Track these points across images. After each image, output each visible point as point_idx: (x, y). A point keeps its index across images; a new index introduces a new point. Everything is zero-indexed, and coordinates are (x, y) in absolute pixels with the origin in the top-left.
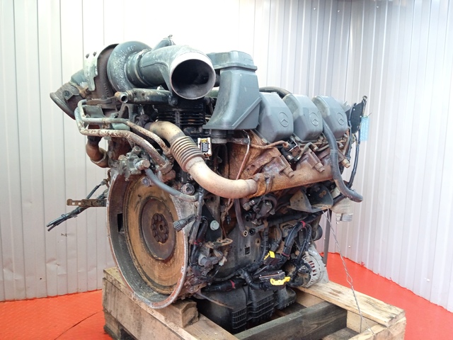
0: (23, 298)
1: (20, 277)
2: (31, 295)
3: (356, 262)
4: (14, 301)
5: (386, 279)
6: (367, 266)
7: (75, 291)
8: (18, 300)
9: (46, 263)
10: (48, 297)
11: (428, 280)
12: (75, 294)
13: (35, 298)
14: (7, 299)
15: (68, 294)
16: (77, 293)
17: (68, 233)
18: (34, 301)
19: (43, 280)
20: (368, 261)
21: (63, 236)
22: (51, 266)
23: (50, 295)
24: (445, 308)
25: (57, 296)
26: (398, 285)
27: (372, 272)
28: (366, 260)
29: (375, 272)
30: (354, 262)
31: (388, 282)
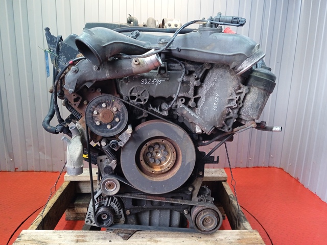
0: (50, 171)
1: (49, 158)
3: (294, 176)
4: (45, 172)
5: (312, 193)
6: (301, 181)
26: (320, 199)
27: (303, 186)
28: (300, 176)
29: (306, 186)
30: (292, 177)
31: (314, 195)
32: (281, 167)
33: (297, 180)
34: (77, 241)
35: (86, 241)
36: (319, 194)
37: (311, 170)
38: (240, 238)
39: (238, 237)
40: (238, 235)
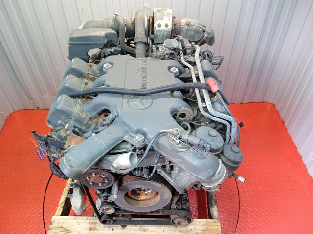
3: (282, 118)
27: (287, 130)
28: (287, 121)
32: (274, 103)
33: (283, 123)
34: (91, 229)
35: (96, 229)
38: (205, 229)
39: (204, 228)
40: (204, 225)
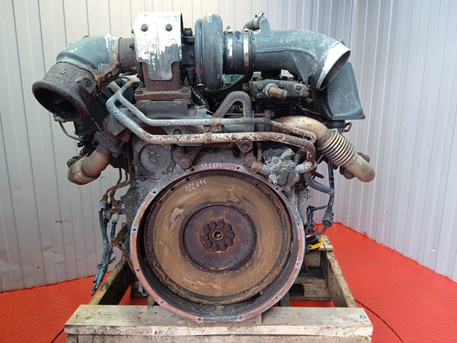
0: (22, 288)
1: (16, 267)
2: (29, 284)
3: (358, 231)
4: (12, 291)
5: (389, 248)
6: (370, 235)
7: (75, 278)
8: (16, 290)
9: (42, 251)
10: (47, 285)
11: (433, 251)
12: (75, 280)
13: (34, 287)
14: (4, 290)
15: (68, 281)
16: (77, 279)
17: (63, 219)
18: (33, 290)
19: (41, 269)
20: (370, 230)
21: (57, 223)
22: (48, 254)
23: (49, 283)
24: (450, 278)
25: (56, 284)
26: (402, 255)
27: (375, 241)
28: (368, 229)
29: (378, 241)
30: (356, 232)
31: (391, 252)
32: (338, 221)
33: (365, 236)
36: (399, 250)
37: (384, 221)
